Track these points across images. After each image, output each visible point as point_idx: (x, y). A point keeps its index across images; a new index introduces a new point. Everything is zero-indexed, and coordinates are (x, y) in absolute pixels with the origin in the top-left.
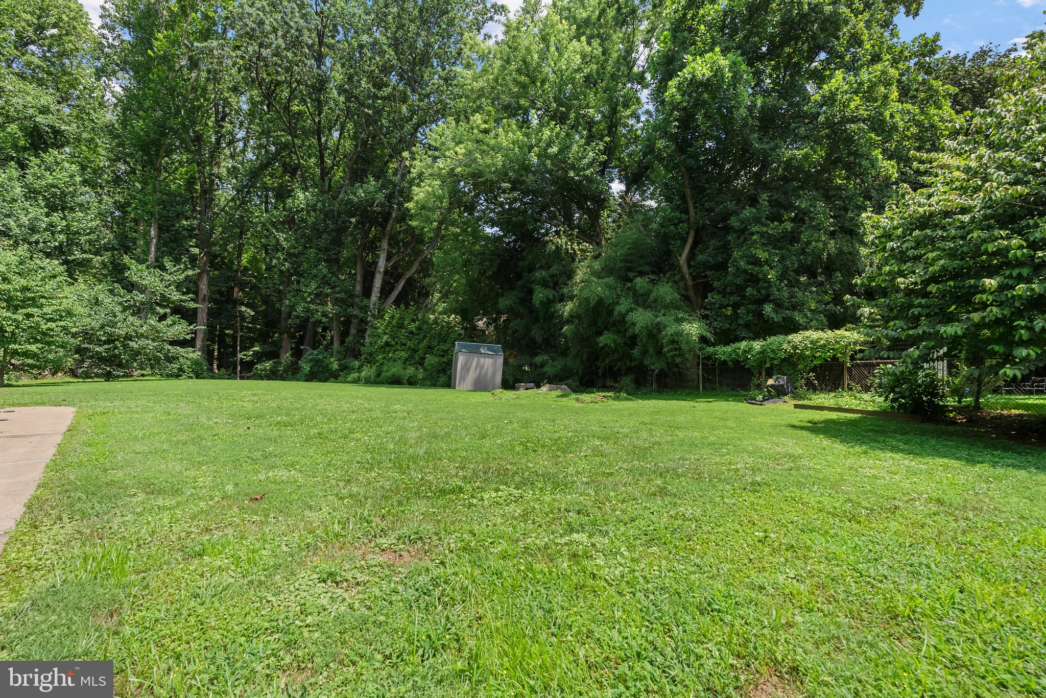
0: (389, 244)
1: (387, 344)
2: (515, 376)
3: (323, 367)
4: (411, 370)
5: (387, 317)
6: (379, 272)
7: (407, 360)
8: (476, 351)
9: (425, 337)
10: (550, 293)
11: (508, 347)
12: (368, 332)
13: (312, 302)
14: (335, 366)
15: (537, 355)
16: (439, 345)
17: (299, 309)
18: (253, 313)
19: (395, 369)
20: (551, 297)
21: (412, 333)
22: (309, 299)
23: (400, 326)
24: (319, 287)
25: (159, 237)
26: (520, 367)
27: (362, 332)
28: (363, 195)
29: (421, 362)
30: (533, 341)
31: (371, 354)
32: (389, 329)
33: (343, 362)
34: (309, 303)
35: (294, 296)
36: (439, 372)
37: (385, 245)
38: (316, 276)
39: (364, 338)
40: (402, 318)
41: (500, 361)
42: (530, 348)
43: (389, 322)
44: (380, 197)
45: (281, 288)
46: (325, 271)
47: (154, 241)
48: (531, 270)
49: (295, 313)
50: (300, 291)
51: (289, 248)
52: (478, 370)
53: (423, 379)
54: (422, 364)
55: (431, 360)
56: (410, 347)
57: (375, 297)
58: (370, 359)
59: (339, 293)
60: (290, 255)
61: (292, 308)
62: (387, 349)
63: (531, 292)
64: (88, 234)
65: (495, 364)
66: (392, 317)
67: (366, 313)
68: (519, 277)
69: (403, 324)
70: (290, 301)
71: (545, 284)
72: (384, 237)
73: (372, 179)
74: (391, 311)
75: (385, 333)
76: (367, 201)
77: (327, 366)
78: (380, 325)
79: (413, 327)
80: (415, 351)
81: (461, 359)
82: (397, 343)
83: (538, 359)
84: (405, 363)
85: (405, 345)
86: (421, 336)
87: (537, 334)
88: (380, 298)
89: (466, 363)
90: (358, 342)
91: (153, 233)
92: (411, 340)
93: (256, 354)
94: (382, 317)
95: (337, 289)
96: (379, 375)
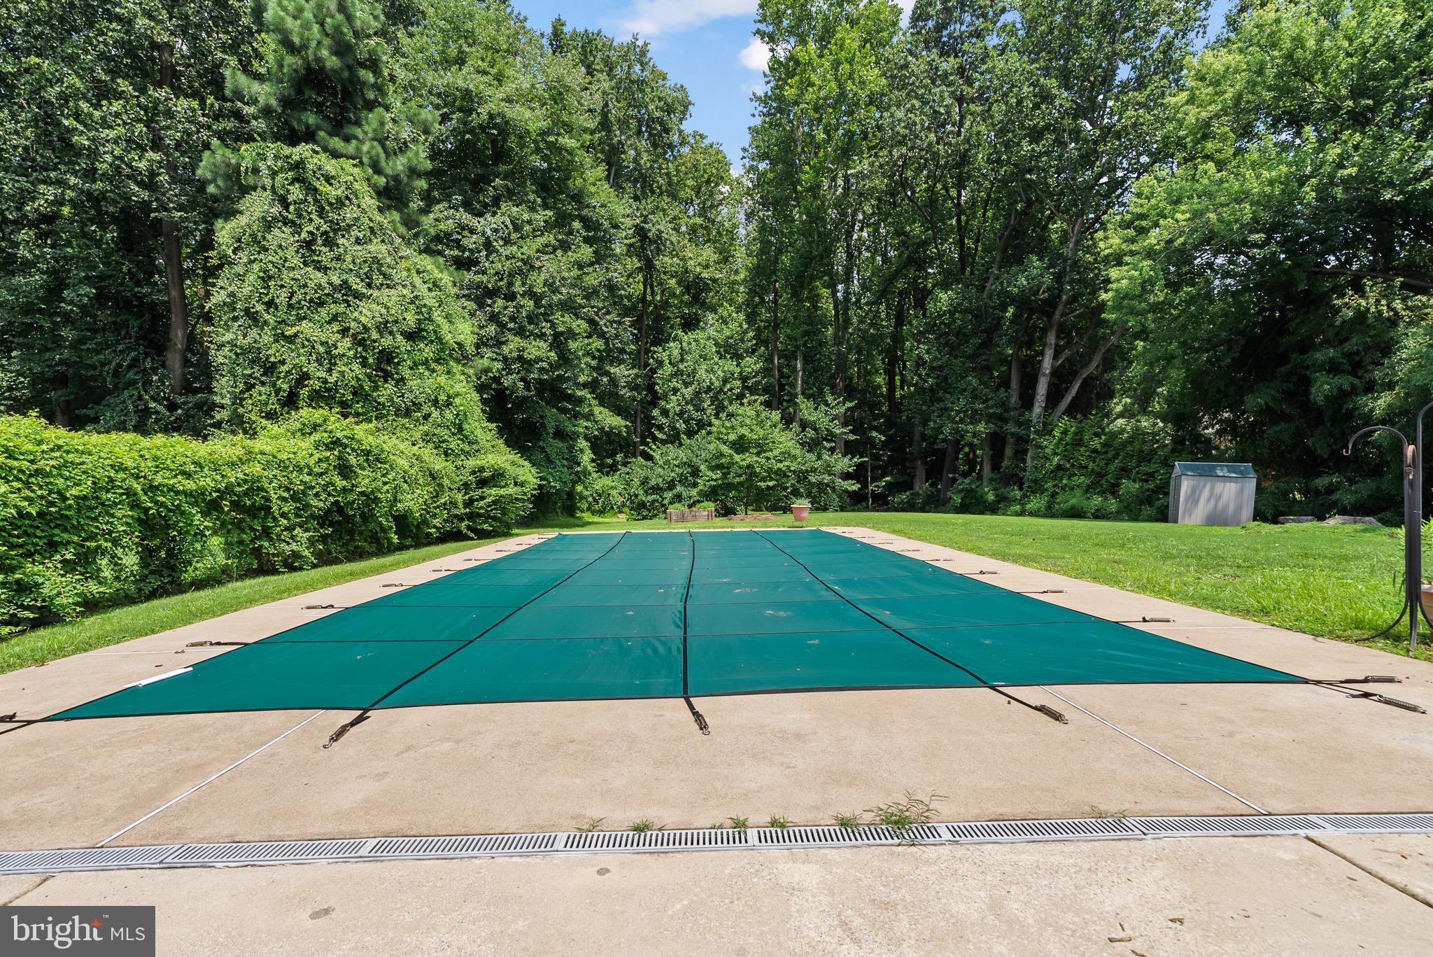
0: (1058, 337)
1: (1059, 467)
2: (1276, 507)
3: (977, 499)
4: (1097, 501)
5: (1057, 433)
6: (1044, 375)
7: (1089, 487)
8: (1211, 474)
9: (1116, 456)
10: (1345, 381)
11: (1261, 466)
12: (1030, 454)
13: (961, 421)
14: (991, 497)
15: (1320, 475)
16: (1139, 466)
17: (947, 430)
18: (883, 438)
19: (1074, 500)
20: (1346, 387)
21: (1095, 451)
22: (957, 419)
23: (1078, 442)
24: (969, 403)
25: (804, 370)
26: (1285, 493)
27: (1020, 454)
28: (1025, 283)
29: (1113, 489)
30: (1311, 453)
31: (1036, 481)
32: (1061, 448)
33: (999, 492)
34: (957, 423)
35: (938, 417)
36: (1141, 503)
37: (1051, 338)
38: (964, 390)
39: (1024, 461)
40: (1080, 432)
41: (1251, 485)
42: (1309, 465)
43: (1061, 439)
44: (1048, 279)
45: (924, 408)
46: (975, 382)
47: (801, 373)
48: (1306, 347)
49: (941, 436)
50: (946, 409)
51: (932, 361)
52: (1212, 503)
53: (1117, 512)
54: (1114, 493)
55: (1129, 486)
56: (1093, 470)
57: (1037, 409)
58: (1037, 488)
59: (992, 407)
60: (932, 369)
61: (939, 429)
62: (1060, 474)
63: (1307, 382)
64: (754, 377)
65: (1241, 491)
66: (1065, 432)
67: (1028, 429)
68: (1283, 359)
69: (1081, 440)
70: (935, 422)
71: (1333, 368)
72: (1051, 327)
73: (1035, 258)
74: (1063, 425)
75: (1055, 454)
76: (1031, 289)
77: (982, 497)
78: (1048, 444)
79: (1096, 443)
80: (1101, 475)
81: (1186, 486)
82: (1073, 466)
83: (1321, 482)
84: (1087, 491)
85: (1086, 467)
86: (1110, 455)
87: (1317, 443)
88: (1046, 409)
89: (1194, 490)
90: (1017, 466)
91: (799, 366)
92: (1094, 462)
93: (889, 484)
94: (1050, 433)
95: (991, 403)
96: (1049, 507)
